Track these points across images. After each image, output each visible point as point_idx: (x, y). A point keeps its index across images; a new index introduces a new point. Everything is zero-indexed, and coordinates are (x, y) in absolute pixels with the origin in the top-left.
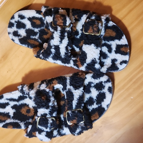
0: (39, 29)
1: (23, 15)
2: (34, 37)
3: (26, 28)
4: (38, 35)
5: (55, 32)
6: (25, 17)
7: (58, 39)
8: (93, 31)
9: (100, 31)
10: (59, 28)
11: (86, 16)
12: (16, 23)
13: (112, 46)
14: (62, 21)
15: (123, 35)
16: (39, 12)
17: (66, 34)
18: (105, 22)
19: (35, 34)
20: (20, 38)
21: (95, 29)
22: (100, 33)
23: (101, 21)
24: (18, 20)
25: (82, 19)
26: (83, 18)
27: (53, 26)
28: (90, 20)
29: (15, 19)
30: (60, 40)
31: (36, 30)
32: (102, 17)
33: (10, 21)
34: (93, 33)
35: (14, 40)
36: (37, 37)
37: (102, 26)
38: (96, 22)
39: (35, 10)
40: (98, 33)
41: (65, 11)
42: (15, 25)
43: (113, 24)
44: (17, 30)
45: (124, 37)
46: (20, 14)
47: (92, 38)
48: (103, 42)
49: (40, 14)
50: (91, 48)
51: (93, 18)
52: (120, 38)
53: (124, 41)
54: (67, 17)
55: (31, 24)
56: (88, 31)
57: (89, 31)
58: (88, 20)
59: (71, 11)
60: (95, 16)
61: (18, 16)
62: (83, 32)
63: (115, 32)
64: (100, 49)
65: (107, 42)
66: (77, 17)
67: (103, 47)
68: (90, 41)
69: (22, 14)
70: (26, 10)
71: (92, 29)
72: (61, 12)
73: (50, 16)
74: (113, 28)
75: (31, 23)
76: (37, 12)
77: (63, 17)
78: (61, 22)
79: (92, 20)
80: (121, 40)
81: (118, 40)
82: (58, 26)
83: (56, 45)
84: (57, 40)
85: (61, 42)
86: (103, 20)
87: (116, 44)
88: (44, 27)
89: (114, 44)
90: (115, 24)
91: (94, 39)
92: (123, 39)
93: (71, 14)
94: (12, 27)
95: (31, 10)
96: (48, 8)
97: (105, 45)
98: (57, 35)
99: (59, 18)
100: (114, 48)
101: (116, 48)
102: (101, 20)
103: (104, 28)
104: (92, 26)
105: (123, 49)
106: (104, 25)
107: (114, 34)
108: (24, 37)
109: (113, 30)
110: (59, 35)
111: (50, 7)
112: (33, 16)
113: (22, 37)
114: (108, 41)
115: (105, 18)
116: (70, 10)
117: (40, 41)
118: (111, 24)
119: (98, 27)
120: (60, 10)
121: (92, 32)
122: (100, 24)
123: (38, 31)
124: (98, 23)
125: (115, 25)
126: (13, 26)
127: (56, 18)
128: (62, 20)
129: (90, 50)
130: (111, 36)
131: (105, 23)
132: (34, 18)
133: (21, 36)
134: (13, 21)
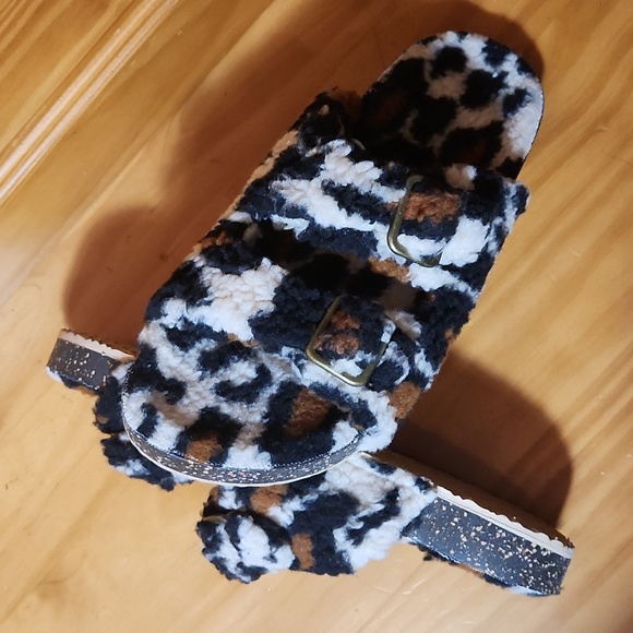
1: (521, 110)
2: (409, 121)
3: (463, 107)
6: (509, 114)
12: (499, 75)
20: (428, 67)
24: (507, 86)
29: (516, 73)
31: (437, 141)
33: (514, 52)
35: (429, 44)
36: (406, 132)
39: (524, 156)
42: (488, 68)
44: (468, 72)
46: (528, 97)
52: (266, 442)
55: (471, 130)
61: (523, 87)
65: (272, 390)
69: (525, 104)
70: (537, 127)
75: (476, 128)
76: (511, 161)
80: (254, 448)
92: (255, 457)
94: (485, 54)
95: (530, 145)
100: (233, 409)
101: (228, 416)
108: (426, 86)
112: (504, 143)
113: (427, 78)
126: (488, 60)
133: (434, 76)
134: (510, 64)
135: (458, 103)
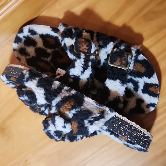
0: (52, 50)
1: (35, 30)
2: (45, 59)
3: (37, 46)
4: (51, 57)
5: (78, 60)
6: (37, 33)
7: (80, 69)
8: (121, 64)
9: (129, 65)
10: (83, 56)
11: (113, 44)
12: (25, 38)
13: (139, 83)
14: (87, 48)
15: (154, 73)
16: (55, 30)
17: (90, 64)
18: (135, 54)
19: (47, 55)
20: (27, 57)
21: (124, 62)
22: (128, 67)
23: (131, 53)
24: (28, 35)
25: (107, 47)
26: (110, 46)
27: (75, 52)
28: (118, 50)
29: (23, 34)
30: (82, 70)
31: (49, 51)
32: (132, 48)
33: (17, 35)
34: (120, 66)
35: (20, 58)
36: (49, 59)
37: (131, 58)
38: (125, 53)
39: (50, 27)
40: (126, 67)
41: (89, 34)
42: (23, 41)
43: (143, 58)
44: (25, 47)
45: (155, 75)
46: (31, 29)
47: (118, 73)
48: (129, 77)
49: (56, 32)
50: (116, 84)
51: (122, 48)
52: (150, 76)
53: (154, 80)
54: (92, 43)
55: (43, 43)
56: (114, 63)
57: (116, 63)
58: (116, 50)
59: (95, 35)
60: (124, 46)
61: (28, 31)
62: (108, 63)
63: (145, 67)
64: (125, 86)
65: (133, 78)
66: (102, 43)
67: (129, 83)
68: (116, 76)
69: (33, 29)
70: (39, 25)
71: (120, 61)
72: (85, 36)
73: (70, 38)
74: (143, 62)
75: (43, 41)
76: (52, 30)
77: (88, 42)
78: (85, 49)
79: (120, 50)
80: (152, 78)
81: (147, 78)
82: (81, 53)
83: (75, 74)
84: (78, 70)
85: (83, 72)
86: (134, 52)
87: (145, 82)
88: (59, 49)
89: (142, 81)
90: (146, 58)
91: (120, 74)
92: (154, 77)
93: (95, 39)
94: (19, 43)
95: (45, 26)
96: (68, 28)
97: (131, 81)
98: (79, 63)
99: (83, 44)
100: (141, 86)
101: (144, 87)
102: (132, 51)
103: (133, 62)
104: (120, 57)
105: (152, 89)
106: (133, 58)
107: (143, 70)
108: (33, 57)
109: (143, 65)
110: (82, 64)
111: (70, 27)
112: (47, 33)
113: (31, 57)
114: (135, 77)
115: (136, 50)
116: (95, 33)
117: (52, 64)
118: (141, 57)
119: (127, 59)
120: (84, 32)
121: (119, 64)
122: (130, 57)
123: (51, 53)
124: (128, 55)
125: (146, 60)
126: (21, 42)
127: (79, 43)
128: (87, 46)
129: (114, 86)
130: (139, 72)
131: (136, 56)
132: (47, 36)
133: (29, 55)
134: (21, 36)
135: (36, 47)
